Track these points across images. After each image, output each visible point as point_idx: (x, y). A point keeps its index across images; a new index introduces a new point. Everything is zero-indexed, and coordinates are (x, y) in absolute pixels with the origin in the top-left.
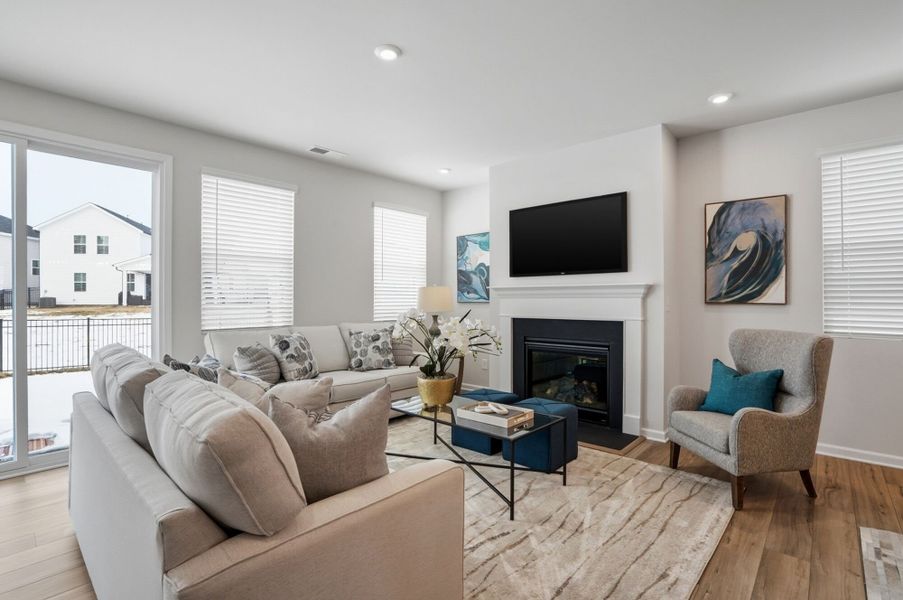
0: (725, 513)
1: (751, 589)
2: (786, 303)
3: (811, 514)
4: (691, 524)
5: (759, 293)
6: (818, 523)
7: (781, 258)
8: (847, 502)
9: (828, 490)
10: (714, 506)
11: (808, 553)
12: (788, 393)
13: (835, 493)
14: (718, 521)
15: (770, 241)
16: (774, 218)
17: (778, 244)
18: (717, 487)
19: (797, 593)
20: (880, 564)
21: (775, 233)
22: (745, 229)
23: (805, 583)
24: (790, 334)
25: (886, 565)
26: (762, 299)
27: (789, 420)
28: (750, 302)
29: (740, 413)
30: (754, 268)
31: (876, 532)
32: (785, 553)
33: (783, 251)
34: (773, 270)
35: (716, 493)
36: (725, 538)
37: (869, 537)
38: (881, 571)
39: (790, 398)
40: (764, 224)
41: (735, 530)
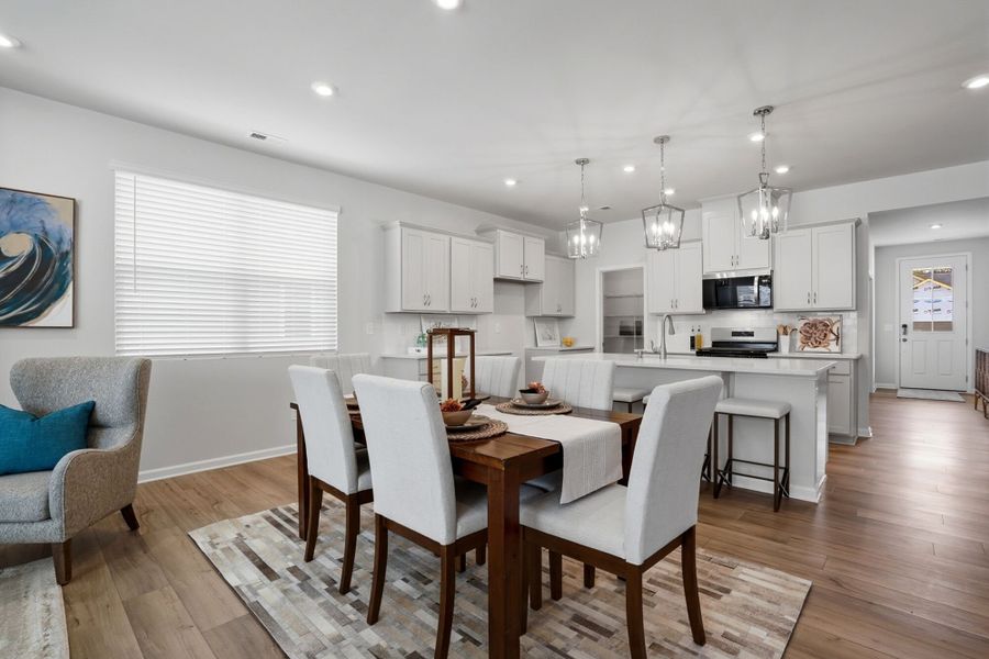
0: (52, 596)
1: (137, 648)
2: (73, 327)
3: (143, 546)
4: (12, 637)
5: (37, 313)
6: (154, 549)
7: (67, 273)
8: (165, 518)
9: (143, 517)
10: (31, 597)
11: (164, 579)
12: (102, 426)
13: (152, 516)
14: (48, 610)
15: (54, 251)
16: (59, 222)
17: (64, 256)
18: (19, 575)
19: (179, 618)
20: (218, 552)
21: (60, 242)
22: (16, 228)
23: (178, 604)
24: (98, 360)
25: (223, 550)
26: (42, 321)
27: (117, 454)
28: (23, 325)
29: (64, 462)
30: (29, 282)
31: (200, 530)
32: (145, 592)
33: (70, 266)
34: (57, 286)
35: (22, 582)
36: (72, 623)
37: (200, 536)
38: (222, 556)
39: (106, 431)
40: (44, 228)
41: (78, 607)
